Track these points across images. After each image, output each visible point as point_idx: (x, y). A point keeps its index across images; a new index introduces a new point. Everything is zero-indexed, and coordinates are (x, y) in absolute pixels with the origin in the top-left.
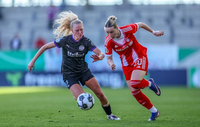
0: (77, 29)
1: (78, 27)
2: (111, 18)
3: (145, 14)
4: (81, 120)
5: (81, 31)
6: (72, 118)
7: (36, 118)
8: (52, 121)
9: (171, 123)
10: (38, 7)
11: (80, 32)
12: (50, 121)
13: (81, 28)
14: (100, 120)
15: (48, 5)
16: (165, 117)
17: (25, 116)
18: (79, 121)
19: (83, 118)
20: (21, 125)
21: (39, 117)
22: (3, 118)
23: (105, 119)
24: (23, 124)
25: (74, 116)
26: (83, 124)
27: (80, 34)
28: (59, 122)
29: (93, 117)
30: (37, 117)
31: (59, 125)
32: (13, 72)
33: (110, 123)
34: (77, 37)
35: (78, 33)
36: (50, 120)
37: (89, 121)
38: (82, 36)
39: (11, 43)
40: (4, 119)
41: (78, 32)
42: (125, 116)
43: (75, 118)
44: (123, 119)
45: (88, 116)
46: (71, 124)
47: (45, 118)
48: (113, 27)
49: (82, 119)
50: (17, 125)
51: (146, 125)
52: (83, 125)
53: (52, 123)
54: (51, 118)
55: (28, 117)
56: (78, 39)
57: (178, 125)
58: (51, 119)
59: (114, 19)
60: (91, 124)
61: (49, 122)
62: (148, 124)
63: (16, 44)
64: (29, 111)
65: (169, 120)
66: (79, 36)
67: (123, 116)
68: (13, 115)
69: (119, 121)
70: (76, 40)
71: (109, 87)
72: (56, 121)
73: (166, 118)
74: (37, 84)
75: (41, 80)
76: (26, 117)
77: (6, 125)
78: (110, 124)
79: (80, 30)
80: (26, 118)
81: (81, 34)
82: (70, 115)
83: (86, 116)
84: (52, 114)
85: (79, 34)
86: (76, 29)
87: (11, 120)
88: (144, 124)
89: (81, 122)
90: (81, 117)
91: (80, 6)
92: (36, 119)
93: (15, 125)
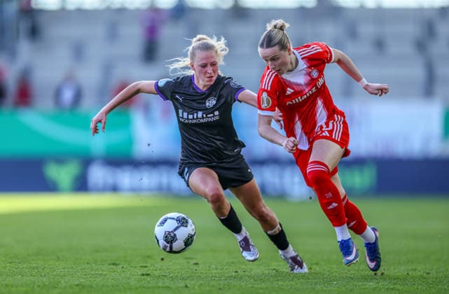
0: (204, 62)
1: (207, 58)
2: (275, 27)
3: (367, 30)
4: (215, 271)
5: (211, 68)
6: (196, 267)
7: (112, 266)
8: (148, 275)
9: (423, 282)
10: (122, 11)
11: (209, 69)
12: (143, 275)
13: (212, 60)
14: (260, 272)
15: (145, 6)
16: (410, 268)
17: (86, 262)
18: (211, 275)
19: (220, 268)
20: (76, 283)
21: (118, 264)
22: (35, 265)
23: (271, 271)
24: (82, 280)
25: (199, 262)
26: (221, 282)
27: (211, 74)
28: (165, 276)
29: (243, 267)
30: (114, 264)
31: (163, 283)
32: (60, 160)
33: (282, 280)
34: (203, 81)
35: (206, 72)
36: (144, 271)
37: (234, 274)
38: (214, 78)
39: (58, 94)
40: (37, 268)
41: (206, 69)
42: (317, 264)
43: (201, 266)
44: (313, 271)
45: (233, 263)
46: (193, 282)
47: (132, 267)
48: (276, 48)
49: (217, 269)
50: (67, 283)
51: (364, 285)
52: (219, 284)
53: (148, 278)
54: (146, 267)
55: (94, 265)
56: (205, 86)
57: (440, 286)
58: (145, 269)
59: (282, 28)
60: (239, 282)
61: (142, 277)
62: (371, 283)
63: (68, 95)
64: (97, 251)
65: (419, 274)
66: (207, 79)
67: (312, 264)
68: (58, 258)
69: (304, 276)
70: (201, 87)
71: (282, 196)
72: (157, 273)
73: (412, 269)
74: (115, 189)
75: (126, 178)
76: (88, 263)
77: (43, 282)
78: (282, 283)
79: (209, 65)
80: (89, 266)
81: (213, 74)
82: (189, 260)
83: (227, 263)
84: (149, 257)
85: (208, 75)
86: (200, 63)
87: (54, 271)
88: (360, 283)
89: (215, 277)
90: (215, 265)
91: (217, 10)
92: (113, 269)
93: (62, 282)
